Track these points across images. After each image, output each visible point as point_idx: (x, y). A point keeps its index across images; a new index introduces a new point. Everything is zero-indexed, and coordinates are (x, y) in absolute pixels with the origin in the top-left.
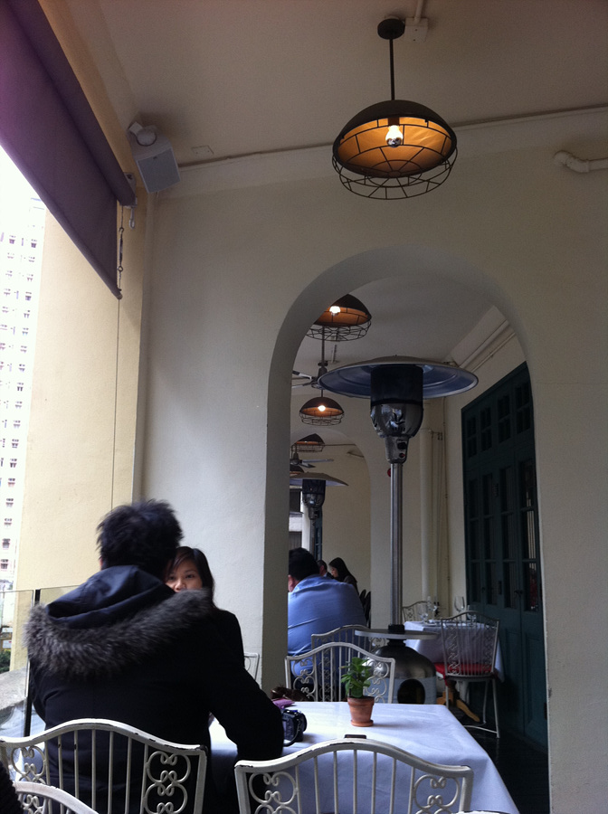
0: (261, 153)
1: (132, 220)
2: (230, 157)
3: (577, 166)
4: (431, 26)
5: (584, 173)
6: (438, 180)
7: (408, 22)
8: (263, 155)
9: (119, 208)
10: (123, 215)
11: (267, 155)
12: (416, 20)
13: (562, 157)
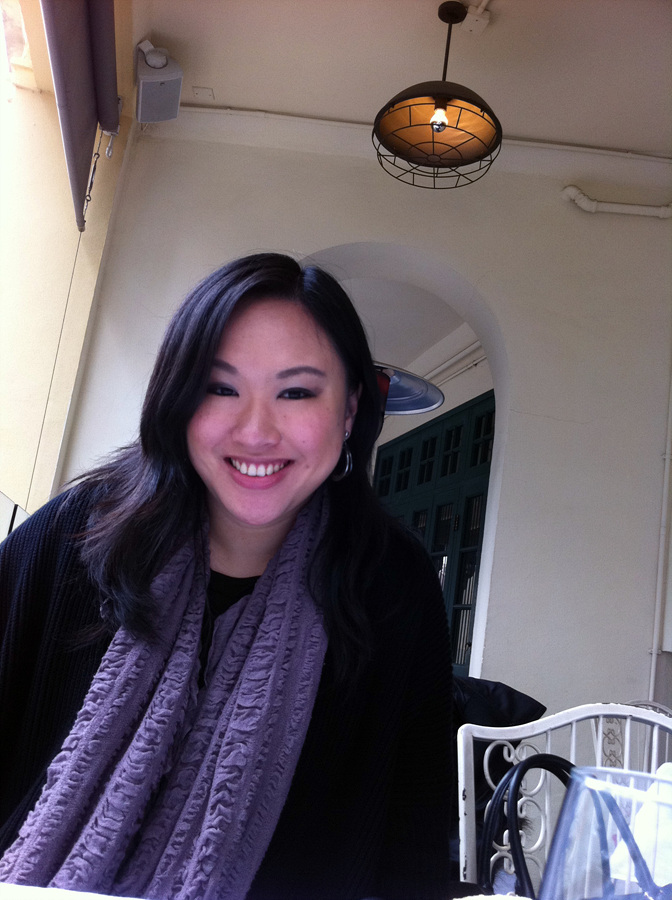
0: (266, 111)
1: (110, 148)
2: (231, 108)
3: (584, 204)
4: (492, 20)
5: (590, 212)
6: (472, 177)
7: (471, 10)
8: (268, 115)
9: (99, 131)
10: (102, 141)
11: (273, 116)
12: (480, 10)
13: (572, 192)
